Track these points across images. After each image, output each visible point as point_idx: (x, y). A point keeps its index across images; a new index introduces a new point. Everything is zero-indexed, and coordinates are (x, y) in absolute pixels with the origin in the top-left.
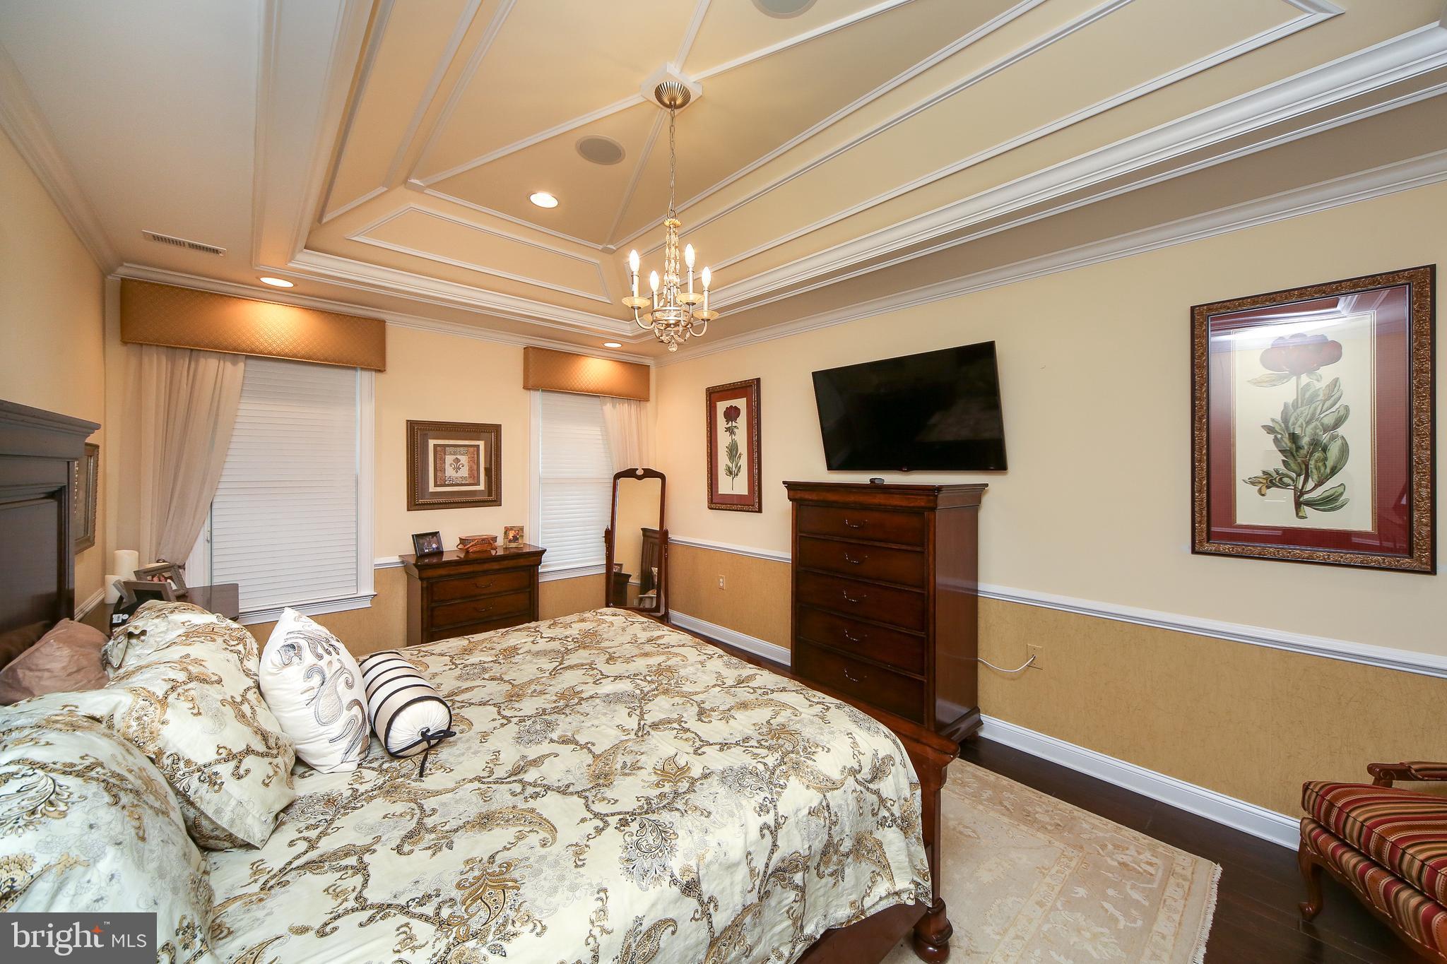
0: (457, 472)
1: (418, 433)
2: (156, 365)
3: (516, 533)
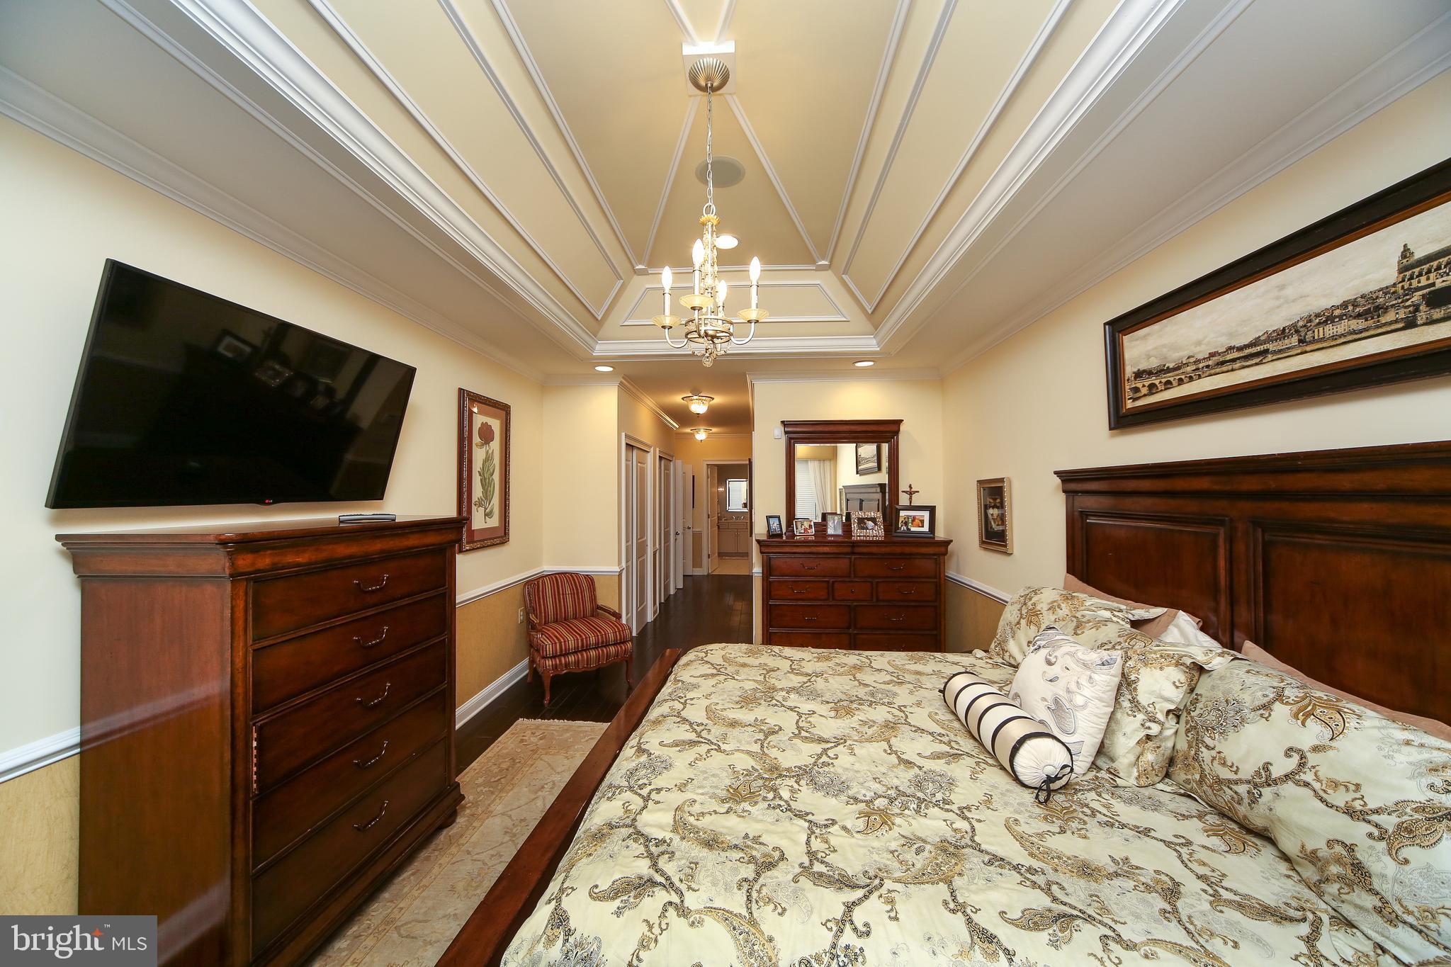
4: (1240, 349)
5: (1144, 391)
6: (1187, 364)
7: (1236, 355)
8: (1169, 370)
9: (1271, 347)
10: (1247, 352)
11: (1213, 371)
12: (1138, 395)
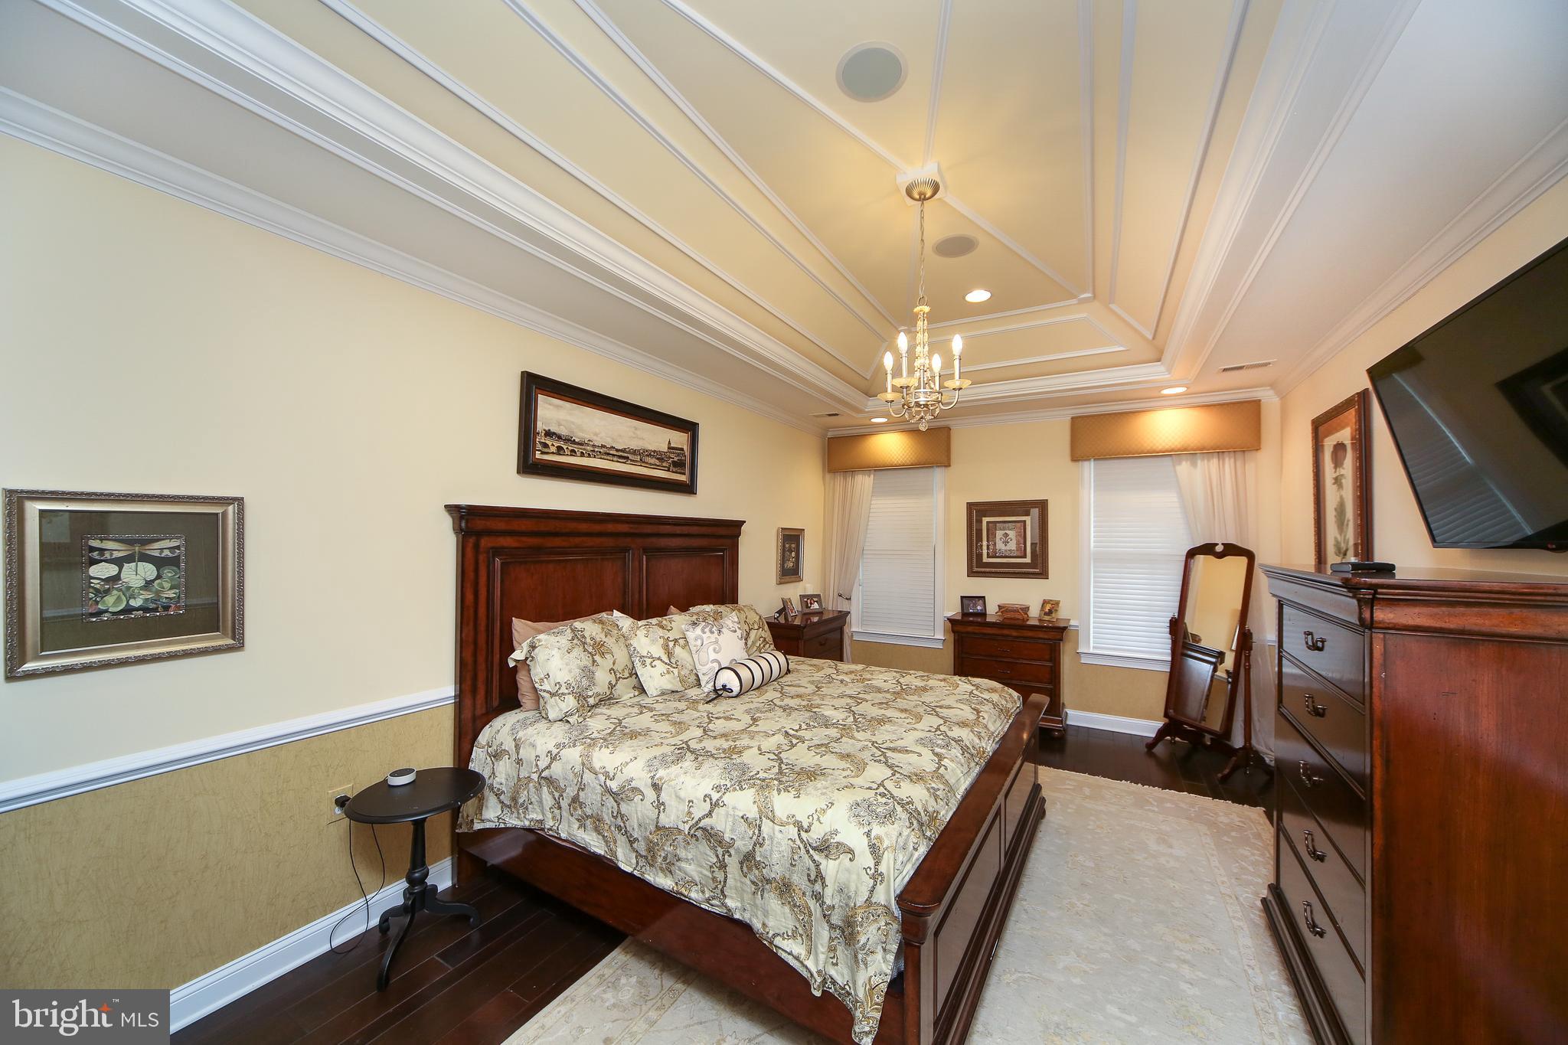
0: (1006, 545)
1: (977, 511)
2: (839, 480)
3: (1050, 607)
4: (617, 450)
5: (553, 449)
6: (588, 445)
7: (615, 453)
8: (574, 442)
9: (630, 457)
10: (620, 454)
11: (603, 457)
12: (546, 450)
